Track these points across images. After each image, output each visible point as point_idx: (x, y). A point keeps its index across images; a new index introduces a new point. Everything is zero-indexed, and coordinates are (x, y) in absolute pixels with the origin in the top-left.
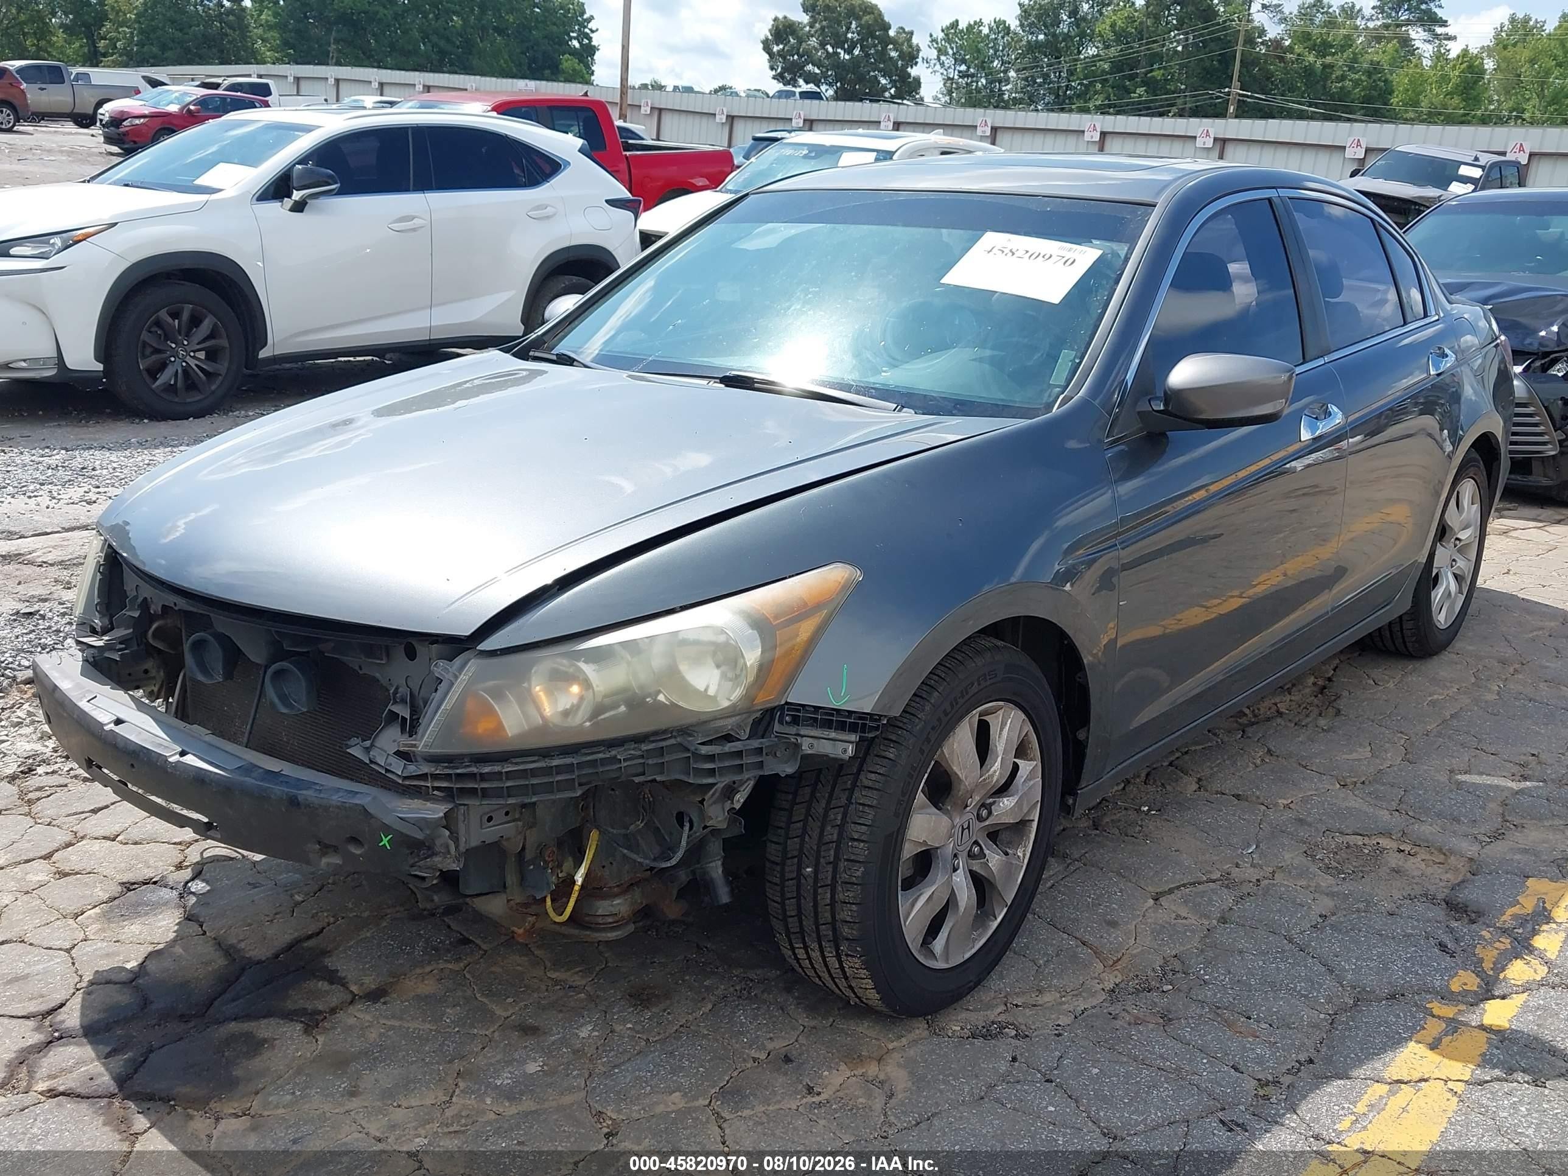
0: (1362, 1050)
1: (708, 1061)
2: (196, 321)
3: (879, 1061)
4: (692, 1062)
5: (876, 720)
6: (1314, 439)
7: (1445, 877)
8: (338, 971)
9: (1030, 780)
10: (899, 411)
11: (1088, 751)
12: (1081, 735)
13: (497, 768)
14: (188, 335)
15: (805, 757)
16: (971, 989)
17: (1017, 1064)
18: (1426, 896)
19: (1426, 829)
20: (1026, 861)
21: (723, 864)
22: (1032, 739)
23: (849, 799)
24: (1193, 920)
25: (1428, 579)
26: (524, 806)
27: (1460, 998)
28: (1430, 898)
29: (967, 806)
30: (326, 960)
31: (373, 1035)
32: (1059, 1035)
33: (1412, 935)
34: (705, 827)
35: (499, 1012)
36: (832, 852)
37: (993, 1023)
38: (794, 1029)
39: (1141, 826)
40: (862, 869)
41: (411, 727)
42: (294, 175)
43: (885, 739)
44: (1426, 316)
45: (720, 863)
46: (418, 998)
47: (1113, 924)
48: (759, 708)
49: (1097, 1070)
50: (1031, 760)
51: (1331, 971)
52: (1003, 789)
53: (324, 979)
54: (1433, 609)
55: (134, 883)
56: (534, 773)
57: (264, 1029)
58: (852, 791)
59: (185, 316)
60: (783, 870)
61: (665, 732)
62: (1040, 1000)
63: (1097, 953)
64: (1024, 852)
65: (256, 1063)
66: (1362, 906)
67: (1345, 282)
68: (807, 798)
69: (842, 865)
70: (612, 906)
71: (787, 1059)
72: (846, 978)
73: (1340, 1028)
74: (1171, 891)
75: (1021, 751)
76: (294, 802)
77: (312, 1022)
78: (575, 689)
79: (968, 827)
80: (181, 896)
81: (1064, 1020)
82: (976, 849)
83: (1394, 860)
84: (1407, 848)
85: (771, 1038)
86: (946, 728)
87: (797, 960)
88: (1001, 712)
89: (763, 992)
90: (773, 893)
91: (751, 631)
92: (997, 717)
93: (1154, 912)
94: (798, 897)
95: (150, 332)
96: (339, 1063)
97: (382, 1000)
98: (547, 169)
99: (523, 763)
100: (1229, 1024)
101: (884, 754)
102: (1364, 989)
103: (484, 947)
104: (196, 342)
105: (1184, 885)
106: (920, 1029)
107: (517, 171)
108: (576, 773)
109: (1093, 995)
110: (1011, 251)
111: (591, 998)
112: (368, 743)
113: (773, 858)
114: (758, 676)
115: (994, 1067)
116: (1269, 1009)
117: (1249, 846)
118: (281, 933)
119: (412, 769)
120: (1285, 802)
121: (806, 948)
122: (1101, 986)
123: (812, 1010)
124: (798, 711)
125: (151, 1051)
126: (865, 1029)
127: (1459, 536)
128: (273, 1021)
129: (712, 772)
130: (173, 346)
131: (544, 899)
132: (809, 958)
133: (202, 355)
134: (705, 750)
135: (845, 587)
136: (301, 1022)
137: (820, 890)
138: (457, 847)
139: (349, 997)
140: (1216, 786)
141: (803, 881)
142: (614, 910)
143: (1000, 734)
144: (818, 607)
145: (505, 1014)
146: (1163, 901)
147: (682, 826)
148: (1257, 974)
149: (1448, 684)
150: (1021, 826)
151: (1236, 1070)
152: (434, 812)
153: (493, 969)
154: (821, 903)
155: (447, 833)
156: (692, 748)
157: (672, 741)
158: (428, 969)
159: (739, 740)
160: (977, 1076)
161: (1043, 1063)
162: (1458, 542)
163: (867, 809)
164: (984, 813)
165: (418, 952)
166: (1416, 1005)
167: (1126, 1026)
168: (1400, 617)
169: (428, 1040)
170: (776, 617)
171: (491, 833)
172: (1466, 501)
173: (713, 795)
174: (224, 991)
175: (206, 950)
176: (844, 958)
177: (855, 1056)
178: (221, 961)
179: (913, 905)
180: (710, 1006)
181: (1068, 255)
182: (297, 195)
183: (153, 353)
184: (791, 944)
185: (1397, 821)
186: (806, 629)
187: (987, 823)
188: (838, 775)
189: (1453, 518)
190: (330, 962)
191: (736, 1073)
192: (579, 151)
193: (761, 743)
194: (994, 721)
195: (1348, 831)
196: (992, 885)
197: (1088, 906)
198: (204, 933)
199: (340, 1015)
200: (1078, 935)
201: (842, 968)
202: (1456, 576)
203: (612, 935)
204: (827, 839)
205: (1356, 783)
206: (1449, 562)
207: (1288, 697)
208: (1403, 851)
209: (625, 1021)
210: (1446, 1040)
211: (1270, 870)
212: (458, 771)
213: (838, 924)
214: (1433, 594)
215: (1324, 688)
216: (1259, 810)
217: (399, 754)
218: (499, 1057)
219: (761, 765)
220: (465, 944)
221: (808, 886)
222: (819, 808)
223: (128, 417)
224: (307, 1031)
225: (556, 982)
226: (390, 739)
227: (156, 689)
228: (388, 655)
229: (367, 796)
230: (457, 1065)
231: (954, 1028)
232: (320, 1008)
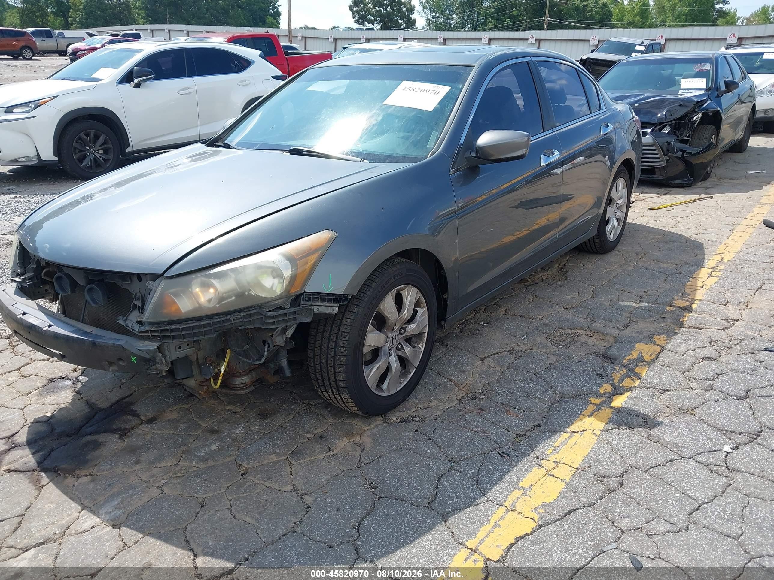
0: (560, 419)
1: (289, 440)
2: (97, 137)
3: (361, 435)
4: (281, 441)
5: (346, 297)
6: (546, 165)
7: (604, 345)
8: (136, 411)
9: (422, 316)
10: (362, 162)
11: (448, 302)
12: (445, 296)
13: (177, 326)
14: (94, 143)
15: (316, 315)
16: (400, 403)
17: (417, 433)
18: (595, 353)
19: (598, 325)
20: (423, 349)
21: (287, 360)
22: (422, 299)
23: (339, 330)
24: (497, 368)
25: (604, 221)
26: (195, 341)
27: (603, 395)
28: (596, 354)
29: (393, 329)
30: (132, 407)
31: (148, 437)
32: (436, 419)
33: (587, 370)
34: (274, 346)
35: (203, 424)
36: (333, 352)
37: (410, 416)
38: (326, 424)
39: (480, 330)
40: (345, 359)
41: (141, 310)
42: (134, 72)
43: (353, 304)
44: (600, 109)
45: (285, 360)
46: (169, 421)
47: (463, 372)
48: (292, 295)
49: (450, 434)
50: (423, 308)
51: (551, 387)
52: (411, 320)
53: (130, 415)
54: (607, 234)
55: (54, 379)
56: (193, 328)
57: (102, 438)
58: (339, 327)
59: (92, 135)
60: (314, 361)
61: (251, 307)
62: (430, 405)
63: (456, 384)
64: (422, 346)
65: (97, 453)
66: (567, 359)
67: (568, 97)
68: (322, 330)
69: (337, 357)
70: (242, 380)
71: (321, 437)
72: (344, 403)
73: (553, 411)
74: (488, 357)
75: (418, 304)
76: (94, 344)
77: (123, 433)
78: (212, 290)
79: (395, 338)
80: (74, 383)
81: (439, 413)
82: (400, 346)
83: (583, 339)
84: (589, 333)
85: (316, 429)
86: (381, 297)
87: (324, 396)
88: (406, 289)
89: (316, 409)
90: (312, 371)
91: (286, 262)
92: (405, 291)
93: (481, 366)
94: (321, 371)
95: (77, 142)
96: (132, 450)
97: (154, 422)
98: (246, 64)
99: (188, 324)
100: (507, 411)
101: (352, 310)
102: (564, 394)
103: (199, 398)
104: (98, 145)
105: (494, 354)
106: (379, 420)
107: (232, 65)
108: (212, 327)
109: (452, 402)
110: (413, 89)
111: (242, 417)
112: (125, 318)
113: (310, 356)
114: (290, 281)
115: (407, 435)
116: (524, 404)
117: (523, 336)
118: (114, 396)
119: (143, 328)
120: (540, 317)
121: (327, 391)
122: (456, 398)
123: (335, 415)
124: (310, 295)
125: (53, 450)
126: (356, 422)
127: (618, 202)
128: (106, 434)
129: (273, 323)
130: (88, 148)
131: (210, 379)
132: (329, 396)
133: (101, 152)
134: (269, 314)
135: (329, 241)
136: (119, 434)
137: (329, 368)
138: (166, 361)
139: (140, 422)
140: (512, 312)
141: (322, 365)
142: (243, 382)
143: (407, 298)
144: (316, 250)
145: (205, 426)
146: (485, 361)
147: (265, 346)
148: (520, 390)
149: (613, 264)
150: (420, 335)
151: (507, 430)
152: (152, 346)
153: (202, 407)
154: (330, 374)
155: (161, 355)
156: (264, 314)
157: (255, 311)
158: (175, 408)
159: (285, 309)
160: (400, 439)
161: (427, 432)
162: (617, 205)
163: (346, 334)
164: (402, 331)
165: (171, 401)
166: (585, 399)
167: (465, 414)
168: (593, 237)
169: (171, 438)
170: (297, 255)
171: (181, 353)
172: (620, 188)
173: (277, 332)
174: (87, 423)
175: (82, 405)
176: (341, 395)
177: (351, 434)
178: (87, 410)
179: (371, 371)
180: (292, 417)
181: (436, 90)
182: (136, 81)
183: (79, 152)
184: (321, 390)
185: (586, 323)
186: (312, 259)
187: (404, 335)
188: (334, 320)
189: (614, 194)
190: (134, 408)
191: (299, 445)
192: (259, 56)
193: (295, 309)
194: (404, 293)
195: (566, 328)
196: (408, 360)
197: (454, 365)
198: (82, 398)
199: (136, 430)
200: (448, 377)
201: (342, 399)
202: (617, 219)
203: (243, 392)
204: (330, 347)
205: (571, 307)
206: (613, 213)
207: (547, 273)
208: (588, 335)
209: (255, 425)
210: (595, 413)
211: (531, 345)
212: (161, 328)
213: (338, 382)
214: (607, 227)
215: (562, 268)
216: (529, 321)
217: (138, 322)
218: (200, 444)
219: (295, 319)
220: (191, 397)
221: (324, 366)
222: (327, 335)
223: (72, 179)
224: (121, 437)
225: (228, 410)
226: (134, 316)
227: (52, 297)
228: (131, 280)
229: (123, 340)
230: (183, 448)
231: (394, 419)
232: (127, 427)
